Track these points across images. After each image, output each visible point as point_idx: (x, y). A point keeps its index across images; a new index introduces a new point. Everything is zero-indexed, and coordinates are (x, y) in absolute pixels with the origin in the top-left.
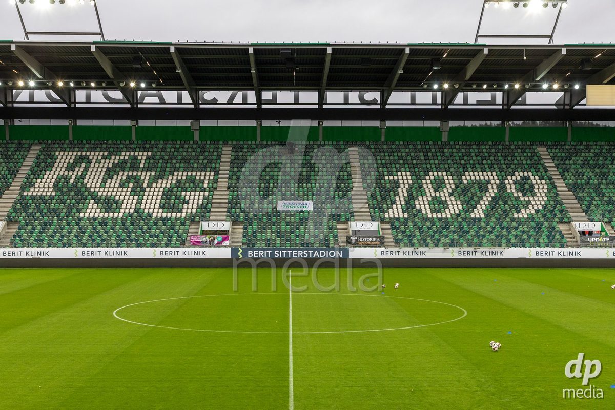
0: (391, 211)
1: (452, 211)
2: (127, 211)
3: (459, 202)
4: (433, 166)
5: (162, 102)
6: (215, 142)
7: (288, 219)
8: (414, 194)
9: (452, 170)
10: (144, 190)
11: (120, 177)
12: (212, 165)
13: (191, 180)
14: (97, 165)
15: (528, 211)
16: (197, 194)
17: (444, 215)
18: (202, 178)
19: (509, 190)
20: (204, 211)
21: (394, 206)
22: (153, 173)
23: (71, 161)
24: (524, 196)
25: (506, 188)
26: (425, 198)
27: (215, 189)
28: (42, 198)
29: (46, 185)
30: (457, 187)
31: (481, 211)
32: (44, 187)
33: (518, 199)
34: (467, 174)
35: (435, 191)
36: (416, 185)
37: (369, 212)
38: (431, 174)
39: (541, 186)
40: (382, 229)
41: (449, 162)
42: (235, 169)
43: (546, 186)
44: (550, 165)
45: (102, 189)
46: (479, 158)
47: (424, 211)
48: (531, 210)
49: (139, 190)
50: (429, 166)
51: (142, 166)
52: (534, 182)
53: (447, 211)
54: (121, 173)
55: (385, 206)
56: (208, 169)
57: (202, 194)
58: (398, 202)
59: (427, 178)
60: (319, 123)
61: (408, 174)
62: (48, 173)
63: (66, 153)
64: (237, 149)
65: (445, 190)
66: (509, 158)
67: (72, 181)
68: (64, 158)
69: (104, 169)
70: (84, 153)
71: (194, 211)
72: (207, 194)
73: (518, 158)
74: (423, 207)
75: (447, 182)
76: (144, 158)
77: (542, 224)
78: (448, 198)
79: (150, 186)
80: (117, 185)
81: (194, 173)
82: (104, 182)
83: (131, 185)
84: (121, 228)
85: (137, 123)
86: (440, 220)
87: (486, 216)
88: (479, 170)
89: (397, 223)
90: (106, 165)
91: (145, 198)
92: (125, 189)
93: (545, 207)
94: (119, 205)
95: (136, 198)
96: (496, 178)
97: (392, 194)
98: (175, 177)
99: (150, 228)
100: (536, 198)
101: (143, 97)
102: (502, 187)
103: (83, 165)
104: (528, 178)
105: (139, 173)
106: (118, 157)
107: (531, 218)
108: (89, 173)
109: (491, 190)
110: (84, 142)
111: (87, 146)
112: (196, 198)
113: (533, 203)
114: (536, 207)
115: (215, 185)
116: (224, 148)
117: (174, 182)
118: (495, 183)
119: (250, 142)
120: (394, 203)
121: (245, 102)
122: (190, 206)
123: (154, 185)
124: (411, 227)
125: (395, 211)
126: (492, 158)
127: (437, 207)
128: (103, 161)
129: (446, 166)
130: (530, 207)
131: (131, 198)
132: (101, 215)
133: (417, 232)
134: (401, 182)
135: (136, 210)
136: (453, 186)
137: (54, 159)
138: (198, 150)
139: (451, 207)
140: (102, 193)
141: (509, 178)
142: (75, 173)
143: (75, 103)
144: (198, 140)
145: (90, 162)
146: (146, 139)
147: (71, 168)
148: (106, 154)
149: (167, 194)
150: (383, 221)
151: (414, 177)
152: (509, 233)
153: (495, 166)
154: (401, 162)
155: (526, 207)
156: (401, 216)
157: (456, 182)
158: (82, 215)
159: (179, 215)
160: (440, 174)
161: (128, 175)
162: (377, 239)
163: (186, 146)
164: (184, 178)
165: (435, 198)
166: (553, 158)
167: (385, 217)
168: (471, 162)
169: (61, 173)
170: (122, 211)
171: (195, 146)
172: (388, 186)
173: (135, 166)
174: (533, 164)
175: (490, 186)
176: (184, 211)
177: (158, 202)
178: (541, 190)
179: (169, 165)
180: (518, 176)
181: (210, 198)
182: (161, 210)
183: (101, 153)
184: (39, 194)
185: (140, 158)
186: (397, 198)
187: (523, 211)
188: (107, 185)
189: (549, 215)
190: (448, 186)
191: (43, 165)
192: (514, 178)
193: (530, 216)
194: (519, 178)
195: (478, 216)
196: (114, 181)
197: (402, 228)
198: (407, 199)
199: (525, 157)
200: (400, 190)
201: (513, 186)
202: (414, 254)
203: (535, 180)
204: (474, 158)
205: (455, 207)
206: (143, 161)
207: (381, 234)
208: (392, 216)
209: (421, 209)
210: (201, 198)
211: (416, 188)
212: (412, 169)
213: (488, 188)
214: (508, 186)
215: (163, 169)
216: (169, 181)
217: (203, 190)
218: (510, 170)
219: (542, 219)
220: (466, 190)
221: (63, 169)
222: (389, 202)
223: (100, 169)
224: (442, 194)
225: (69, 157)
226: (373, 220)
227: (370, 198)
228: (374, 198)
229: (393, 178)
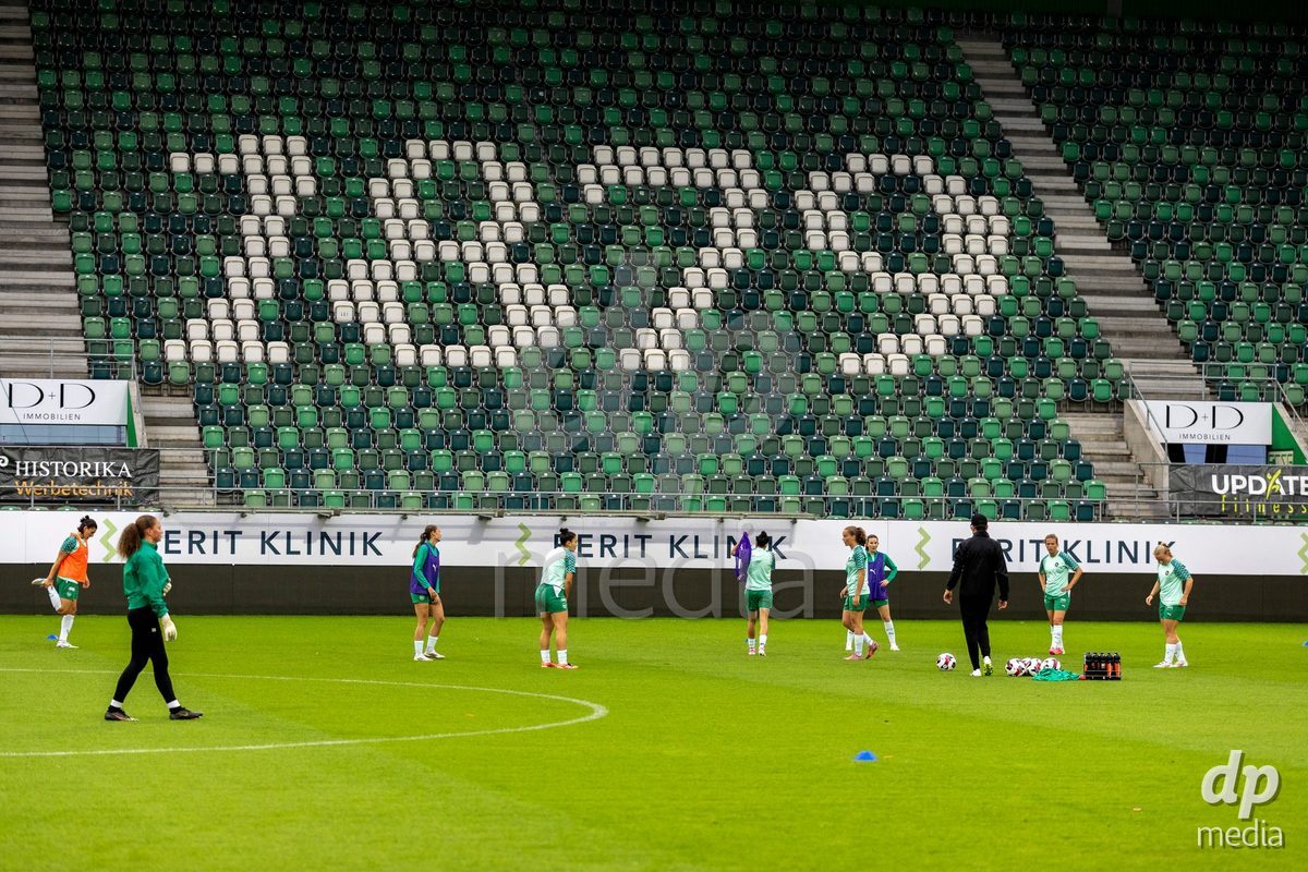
0: (196, 328)
1: (525, 338)
3: (559, 294)
4: (427, 110)
8: (327, 246)
9: (526, 132)
15: (912, 344)
17: (481, 357)
19: (816, 242)
21: (217, 307)
24: (892, 268)
25: (804, 229)
26: (382, 269)
30: (550, 214)
31: (671, 339)
33: (863, 280)
34: (603, 154)
35: (438, 233)
36: (336, 205)
37: (81, 332)
38: (415, 148)
39: (977, 225)
40: (150, 421)
41: (513, 93)
43: (1001, 225)
44: (1024, 127)
46: (666, 80)
47: (374, 335)
48: (930, 338)
50: (404, 109)
52: (943, 204)
53: (498, 334)
55: (167, 306)
58: (238, 288)
59: (397, 167)
61: (297, 145)
65: (489, 231)
66: (820, 85)
73: (864, 87)
74: (369, 313)
75: (499, 192)
77: (984, 408)
78: (503, 273)
86: (462, 378)
87: (700, 364)
88: (664, 135)
89: (228, 393)
93: (995, 326)
96: (751, 179)
97: (205, 242)
100: (951, 282)
102: (780, 225)
104: (915, 182)
107: (926, 379)
109: (723, 237)
113: (938, 304)
114: (950, 327)
118: (747, 204)
120: (218, 286)
124: (307, 414)
125: (223, 331)
126: (732, 82)
127: (443, 312)
129: (497, 112)
130: (924, 322)
133: (337, 437)
134: (257, 185)
136: (531, 213)
139: (516, 315)
141: (818, 180)
150: (154, 380)
151: (327, 165)
152: (819, 448)
153: (747, 120)
154: (260, 85)
155: (902, 325)
156: (253, 354)
157: (548, 192)
160: (463, 151)
162: (116, 469)
165: (430, 272)
166: (1037, 93)
167: (165, 363)
168: (627, 97)
172: (188, 202)
174: (938, 119)
175: (719, 216)
178: (976, 246)
180: (863, 171)
186: (234, 265)
187: (887, 342)
189: (1018, 364)
190: (505, 212)
192: (842, 182)
193: (921, 368)
194: (866, 184)
195: (656, 363)
197: (259, 415)
198: (286, 270)
199: (897, 81)
200: (249, 225)
201: (838, 220)
202: (316, 545)
203: (947, 196)
204: (643, 79)
205: (542, 316)
207: (142, 442)
208: (202, 353)
209: (358, 324)
211: (335, 218)
212: (315, 125)
213: (710, 227)
214: (813, 220)
218: (824, 142)
219: (982, 386)
220: (597, 235)
222: (189, 285)
224: (472, 251)
226: (101, 370)
227: (87, 261)
228: (108, 260)
229: (216, 164)
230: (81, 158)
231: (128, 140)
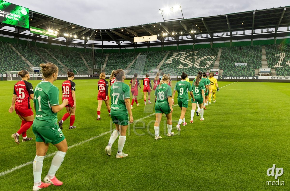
2: (190, 67)
5: (202, 37)
6: (217, 48)
7: (238, 68)
8: (286, 60)
10: (195, 61)
11: (189, 58)
12: (216, 54)
13: (209, 58)
14: (183, 55)
16: (210, 62)
18: (212, 57)
20: (212, 66)
21: (277, 64)
22: (198, 57)
23: (177, 55)
27: (216, 60)
28: (169, 64)
29: (170, 61)
32: (169, 61)
36: (287, 57)
37: (268, 66)
40: (272, 71)
42: (222, 55)
45: (184, 61)
49: (193, 61)
51: (195, 55)
54: (189, 57)
56: (214, 55)
57: (212, 62)
58: (279, 63)
60: (251, 40)
61: (284, 54)
62: (171, 58)
63: (176, 53)
64: (223, 49)
67: (176, 60)
68: (175, 54)
69: (185, 56)
70: (180, 53)
71: (209, 66)
72: (213, 62)
76: (196, 53)
79: (197, 60)
80: (188, 60)
81: (210, 56)
82: (185, 59)
83: (192, 60)
84: (188, 71)
85: (195, 44)
89: (278, 69)
90: (186, 55)
91: (195, 63)
92: (190, 61)
94: (188, 65)
95: (193, 63)
97: (277, 60)
98: (204, 58)
99: (195, 71)
101: (197, 37)
103: (180, 56)
105: (194, 57)
106: (189, 53)
108: (181, 57)
111: (181, 51)
112: (210, 63)
115: (216, 59)
116: (220, 49)
117: (204, 59)
119: (228, 47)
121: (227, 35)
122: (208, 65)
123: (198, 60)
128: (185, 54)
131: (191, 63)
132: (183, 68)
134: (281, 56)
135: (192, 66)
137: (172, 54)
138: (212, 50)
140: (184, 62)
142: (177, 58)
143: (179, 40)
144: (212, 47)
145: (182, 55)
146: (197, 48)
147: (177, 56)
148: (186, 52)
149: (201, 62)
150: (272, 68)
151: (286, 55)
154: (282, 50)
156: (280, 67)
158: (178, 68)
159: (204, 67)
161: (191, 58)
162: (269, 74)
163: (208, 49)
164: (207, 58)
169: (174, 58)
170: (188, 67)
171: (211, 49)
172: (276, 58)
173: (193, 55)
176: (206, 66)
177: (199, 64)
179: (203, 55)
181: (214, 63)
182: (199, 66)
183: (185, 52)
184: (168, 63)
185: (195, 53)
186: (279, 61)
188: (185, 60)
191: (170, 56)
196: (187, 59)
197: (280, 70)
198: (283, 61)
200: (280, 59)
202: (284, 78)
206: (196, 54)
207: (271, 72)
208: (276, 67)
209: (288, 64)
210: (211, 63)
212: (286, 52)
215: (201, 56)
216: (202, 59)
217: (212, 61)
221: (175, 57)
222: (275, 63)
223: (184, 56)
225: (176, 54)
226: (269, 68)
227: (268, 61)
228: (270, 61)
229: (278, 55)
230: (268, 55)
231: (272, 54)
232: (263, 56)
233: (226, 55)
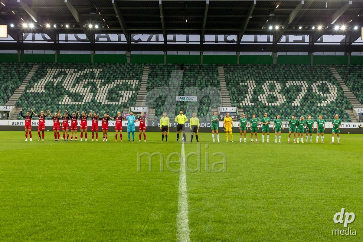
0: (243, 102)
1: (281, 102)
2: (87, 101)
3: (284, 97)
4: (268, 77)
5: (109, 40)
6: (140, 64)
8: (258, 93)
9: (279, 79)
10: (97, 89)
11: (83, 83)
12: (137, 76)
13: (125, 84)
14: (70, 76)
15: (326, 102)
16: (128, 92)
17: (276, 104)
18: (132, 83)
19: (314, 91)
20: (133, 101)
21: (246, 99)
22: (103, 81)
23: (56, 74)
24: (323, 94)
25: (313, 90)
26: (264, 95)
27: (139, 89)
28: (37, 93)
30: (283, 89)
31: (298, 102)
32: (39, 87)
33: (320, 95)
34: (289, 82)
35: (270, 91)
36: (258, 88)
37: (231, 102)
38: (267, 82)
39: (333, 89)
40: (239, 112)
41: (278, 75)
42: (151, 79)
43: (336, 89)
44: (338, 77)
45: (72, 89)
46: (295, 73)
47: (263, 102)
48: (328, 101)
49: (94, 89)
50: (266, 77)
51: (96, 76)
52: (329, 86)
53: (277, 102)
54: (84, 80)
55: (240, 99)
56: (135, 78)
57: (131, 92)
58: (248, 97)
59: (265, 84)
60: (201, 53)
61: (254, 81)
62: (41, 80)
63: (53, 70)
64: (152, 68)
65: (276, 90)
66: (314, 73)
67: (55, 85)
68: (51, 72)
69: (75, 78)
70: (63, 70)
71: (126, 101)
72: (134, 92)
73: (319, 73)
74: (263, 100)
75: (277, 86)
76: (98, 72)
77: (335, 109)
78: (278, 95)
79: (101, 87)
80: (81, 87)
81: (127, 81)
82: (74, 85)
83: (90, 87)
84: (83, 110)
85: (94, 52)
86: (274, 107)
87: (301, 105)
88: (295, 79)
89: (247, 109)
90: (76, 76)
91: (98, 94)
92: (86, 89)
93: (336, 100)
94: (82, 97)
95: (92, 94)
96: (306, 84)
97: (244, 92)
98: (116, 83)
99: (100, 110)
100: (330, 95)
101: (98, 38)
102: (310, 89)
103: (63, 76)
104: (326, 84)
105: (95, 81)
106: (83, 72)
107: (328, 106)
108: (65, 80)
109: (303, 91)
110: (64, 64)
111: (65, 66)
112: (128, 94)
113: (329, 98)
114: (331, 100)
115: (139, 87)
116: (145, 67)
117: (115, 85)
118: (306, 87)
119: (160, 64)
120: (246, 97)
121: (157, 41)
122: (124, 99)
123: (103, 87)
124: (256, 111)
125: (246, 102)
126: (303, 73)
127: (271, 100)
128: (74, 74)
129: (276, 77)
131: (90, 94)
132: (71, 103)
133: (260, 113)
134: (249, 86)
135: (92, 100)
136: (281, 88)
137: (45, 73)
138: (130, 68)
139: (279, 100)
140: (72, 91)
141: (314, 84)
142: (58, 80)
143: (59, 41)
144: (130, 63)
145: (66, 74)
146: (100, 62)
147: (55, 77)
148: (76, 70)
149: (111, 92)
150: (239, 107)
151: (257, 84)
152: (316, 114)
153: (305, 78)
154: (249, 75)
155: (325, 100)
156: (250, 104)
157: (282, 86)
158: (60, 103)
159: (117, 103)
160: (272, 82)
161: (88, 82)
162: (235, 117)
163: (123, 66)
164: (121, 83)
165: (269, 95)
166: (340, 73)
167: (240, 105)
168: (291, 75)
169: (49, 80)
170: (84, 101)
171: (128, 66)
172: (242, 88)
173: (92, 76)
174: (328, 77)
175: (302, 88)
176: (121, 101)
177: (105, 96)
178: (333, 91)
179: (112, 76)
180: (319, 83)
181: (136, 94)
182: (107, 101)
183: (73, 70)
184: (36, 91)
185: (95, 72)
186: (247, 95)
187: (323, 102)
188: (76, 87)
189: (339, 104)
190: (278, 88)
191: (39, 76)
192: (317, 84)
194: (320, 84)
195: (296, 105)
196: (80, 85)
197: (251, 111)
198: (253, 95)
199: (323, 73)
200: (249, 90)
201: (317, 88)
203: (330, 86)
204: (293, 73)
205: (282, 100)
206: (97, 74)
207: (238, 114)
208: (244, 104)
209: (261, 101)
210: (131, 94)
211: (258, 89)
212: (255, 79)
213: (301, 90)
214: (314, 89)
215: (109, 78)
216: (112, 85)
217: (132, 90)
218: (314, 80)
219: (335, 107)
220: (288, 91)
221: (51, 78)
222: (242, 97)
223: (72, 78)
224: (274, 93)
225: (54, 72)
226: (233, 106)
227: (231, 95)
228: (233, 94)
229: (245, 84)
230: (230, 84)
231: (235, 81)
232: (221, 85)
233: (158, 79)
